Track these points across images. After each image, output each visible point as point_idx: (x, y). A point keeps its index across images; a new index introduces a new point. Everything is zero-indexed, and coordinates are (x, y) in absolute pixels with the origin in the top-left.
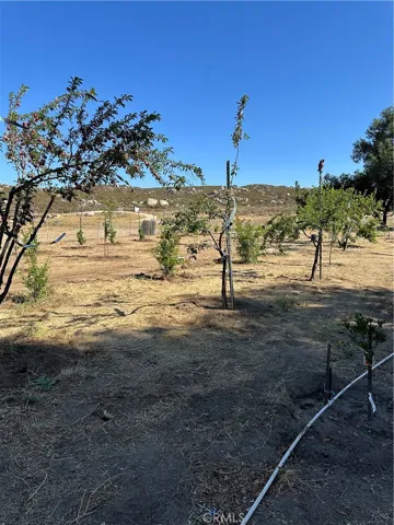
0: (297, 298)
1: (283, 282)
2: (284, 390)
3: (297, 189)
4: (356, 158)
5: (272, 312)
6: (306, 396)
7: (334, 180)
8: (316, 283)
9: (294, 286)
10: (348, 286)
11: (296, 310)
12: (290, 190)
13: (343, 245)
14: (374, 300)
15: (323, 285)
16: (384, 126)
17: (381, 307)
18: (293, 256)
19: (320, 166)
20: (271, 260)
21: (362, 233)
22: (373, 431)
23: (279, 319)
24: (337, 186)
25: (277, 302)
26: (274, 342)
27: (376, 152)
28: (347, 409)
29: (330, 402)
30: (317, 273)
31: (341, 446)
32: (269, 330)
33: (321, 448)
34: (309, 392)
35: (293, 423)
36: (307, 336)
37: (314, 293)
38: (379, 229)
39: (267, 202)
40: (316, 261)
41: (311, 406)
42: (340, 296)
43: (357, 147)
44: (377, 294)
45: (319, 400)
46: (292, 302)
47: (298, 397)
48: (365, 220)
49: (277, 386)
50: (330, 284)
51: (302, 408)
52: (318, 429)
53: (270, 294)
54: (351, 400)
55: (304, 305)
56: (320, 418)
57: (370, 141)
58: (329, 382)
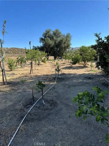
0: (26, 79)
1: (23, 75)
2: (22, 105)
3: (26, 49)
4: (40, 42)
5: (19, 84)
6: (28, 105)
7: (35, 47)
8: (32, 75)
9: (26, 76)
10: (39, 74)
11: (26, 83)
12: (24, 50)
13: (38, 64)
14: (46, 77)
15: (33, 75)
16: (46, 34)
17: (47, 79)
18: (26, 68)
19: (30, 43)
20: (19, 70)
21: (43, 61)
22: (44, 109)
23: (21, 86)
24: (36, 49)
25: (21, 81)
26: (19, 92)
27: (45, 41)
28: (38, 105)
29: (34, 105)
30: (32, 72)
31: (36, 115)
32: (18, 89)
33: (32, 117)
34: (28, 103)
35: (24, 113)
36: (29, 89)
37: (31, 77)
38: (47, 60)
39: (18, 53)
40: (31, 69)
41: (29, 107)
42: (37, 77)
43: (40, 39)
44: (46, 76)
45: (31, 105)
46: (25, 80)
47: (26, 105)
48: (43, 58)
49: (20, 104)
50: (35, 75)
51: (27, 108)
52: (31, 112)
53: (19, 79)
54: (39, 103)
55: (28, 81)
56: (32, 110)
57: (43, 38)
58: (33, 100)
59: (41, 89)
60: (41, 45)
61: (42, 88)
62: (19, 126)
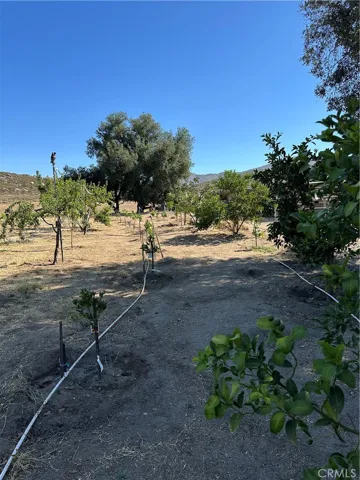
0: (39, 282)
1: (27, 268)
2: (21, 377)
3: (39, 178)
4: (90, 153)
5: (11, 301)
6: (45, 375)
7: (73, 171)
8: (59, 266)
9: (37, 272)
10: (86, 265)
11: (38, 295)
12: (32, 178)
13: (84, 230)
14: (109, 274)
15: (66, 267)
16: (110, 128)
17: (113, 279)
18: (38, 242)
19: (53, 158)
20: (14, 249)
21: (99, 218)
22: (103, 388)
23: (20, 306)
24: (75, 178)
25: (19, 290)
26: (14, 331)
27: (106, 151)
28: (82, 375)
29: (66, 374)
30: (59, 256)
31: (74, 411)
32: (9, 320)
33: (57, 420)
34: (46, 370)
35: (30, 405)
36: (48, 317)
37: (56, 276)
38: (113, 215)
39: (11, 191)
40: (57, 246)
41: (48, 383)
42: (80, 274)
43: (90, 144)
44: (110, 269)
45: (58, 374)
46: (34, 287)
47: (37, 378)
48: (100, 208)
49: (14, 373)
50: (72, 265)
51: (41, 387)
52: (56, 403)
53: (12, 282)
54: (85, 366)
55: (46, 288)
56: (58, 392)
57: (100, 140)
58: (64, 355)
59: (90, 317)
60: (91, 163)
61: (95, 316)
62: (11, 458)
